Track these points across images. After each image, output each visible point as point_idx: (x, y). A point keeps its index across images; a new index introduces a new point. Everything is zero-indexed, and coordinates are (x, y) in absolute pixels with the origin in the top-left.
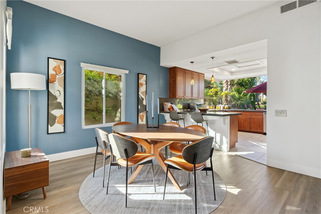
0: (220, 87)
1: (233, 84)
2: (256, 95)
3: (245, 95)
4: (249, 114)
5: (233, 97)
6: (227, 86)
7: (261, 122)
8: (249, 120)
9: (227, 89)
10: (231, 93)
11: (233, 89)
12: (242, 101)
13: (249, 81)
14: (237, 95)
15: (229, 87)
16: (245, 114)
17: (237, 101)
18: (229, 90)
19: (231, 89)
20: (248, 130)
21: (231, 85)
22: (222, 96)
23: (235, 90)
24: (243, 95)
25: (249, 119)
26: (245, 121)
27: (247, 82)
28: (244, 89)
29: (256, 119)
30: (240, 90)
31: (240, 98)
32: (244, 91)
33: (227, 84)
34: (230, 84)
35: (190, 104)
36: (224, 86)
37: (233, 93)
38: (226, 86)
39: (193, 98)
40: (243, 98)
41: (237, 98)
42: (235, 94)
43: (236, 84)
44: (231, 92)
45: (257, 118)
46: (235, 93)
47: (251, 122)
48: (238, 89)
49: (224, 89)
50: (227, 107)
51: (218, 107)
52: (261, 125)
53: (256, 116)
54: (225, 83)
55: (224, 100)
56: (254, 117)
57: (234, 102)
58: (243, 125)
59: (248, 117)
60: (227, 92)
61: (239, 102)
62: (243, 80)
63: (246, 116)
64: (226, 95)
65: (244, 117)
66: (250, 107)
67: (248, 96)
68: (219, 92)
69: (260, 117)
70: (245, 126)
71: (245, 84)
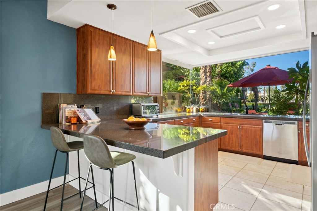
0: (196, 79)
1: (213, 76)
2: (242, 90)
3: (230, 90)
4: (238, 122)
5: (213, 92)
6: (206, 78)
7: (258, 137)
8: (238, 133)
9: (205, 82)
10: (211, 88)
11: (214, 83)
12: (225, 98)
13: (235, 71)
14: (219, 91)
15: (208, 79)
16: (232, 122)
17: (219, 98)
18: (208, 83)
19: (211, 83)
20: (237, 149)
22: (198, 91)
23: (216, 83)
24: (227, 90)
25: (239, 130)
26: (232, 134)
27: (232, 72)
28: (228, 82)
29: (250, 131)
30: (223, 83)
31: (223, 95)
32: (228, 84)
33: (205, 74)
34: (210, 76)
35: (133, 105)
36: (201, 78)
37: (214, 87)
38: (204, 77)
39: (134, 94)
40: (227, 95)
41: (219, 95)
42: (216, 89)
43: (217, 75)
44: (211, 86)
45: (251, 129)
46: (216, 87)
47: (242, 136)
48: (220, 83)
49: (201, 82)
50: (202, 109)
51: (189, 109)
52: (259, 142)
53: (250, 126)
54: (203, 74)
55: (202, 98)
56: (247, 127)
57: (215, 100)
58: (228, 140)
59: (236, 127)
60: (206, 86)
61: (222, 100)
62: (227, 70)
63: (233, 126)
64: (204, 90)
65: (230, 127)
66: (235, 107)
67: (234, 91)
68: (194, 86)
69: (257, 128)
70: (231, 142)
71: (230, 76)
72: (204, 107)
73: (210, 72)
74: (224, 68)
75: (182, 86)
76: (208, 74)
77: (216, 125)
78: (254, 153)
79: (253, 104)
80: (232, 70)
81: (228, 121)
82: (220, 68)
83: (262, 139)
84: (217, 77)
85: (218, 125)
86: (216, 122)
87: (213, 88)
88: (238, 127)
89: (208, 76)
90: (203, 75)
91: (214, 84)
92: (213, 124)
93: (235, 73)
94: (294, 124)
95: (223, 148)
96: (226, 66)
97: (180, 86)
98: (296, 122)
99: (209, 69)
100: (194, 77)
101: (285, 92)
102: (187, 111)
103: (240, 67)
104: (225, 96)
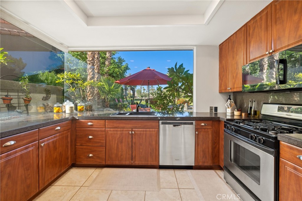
1: (102, 74)
3: (116, 88)
4: (129, 125)
5: (101, 88)
6: (93, 74)
7: (154, 143)
8: (130, 140)
9: (93, 78)
10: (99, 84)
12: (112, 94)
13: (120, 72)
14: (107, 87)
15: (96, 76)
16: (121, 125)
17: (107, 94)
18: (95, 79)
21: (99, 73)
23: (104, 80)
24: (114, 86)
25: (130, 136)
26: (122, 142)
29: (144, 137)
31: (110, 91)
38: (92, 73)
40: (114, 92)
41: (107, 91)
42: (103, 85)
43: (105, 73)
44: (99, 82)
45: (146, 134)
46: (104, 83)
47: (135, 143)
49: (89, 78)
50: (82, 107)
51: (57, 109)
52: (155, 150)
53: (145, 129)
54: (90, 69)
55: (89, 93)
56: (141, 131)
57: (103, 96)
58: (115, 152)
59: (127, 132)
60: (93, 81)
61: (109, 96)
62: (114, 70)
63: (123, 131)
64: (91, 86)
65: (119, 132)
66: (120, 102)
67: (120, 88)
68: (79, 80)
69: (152, 131)
70: (120, 154)
71: (116, 76)
72: (83, 104)
73: (99, 70)
74: (111, 69)
75: (61, 79)
76: (96, 71)
77: (98, 131)
78: (149, 164)
79: (132, 100)
80: (118, 71)
81: (115, 125)
82: (108, 68)
83: (158, 145)
84: (105, 76)
85: (101, 131)
86: (100, 127)
87: (101, 84)
88: (129, 133)
89: (96, 73)
90: (91, 71)
91: (102, 81)
92: (95, 131)
93: (120, 74)
94: (192, 124)
95: (109, 164)
96: (113, 67)
97: (59, 79)
98: (194, 122)
99: (97, 66)
100: (82, 73)
101: (167, 90)
102: (55, 111)
103: (124, 70)
104: (112, 92)
